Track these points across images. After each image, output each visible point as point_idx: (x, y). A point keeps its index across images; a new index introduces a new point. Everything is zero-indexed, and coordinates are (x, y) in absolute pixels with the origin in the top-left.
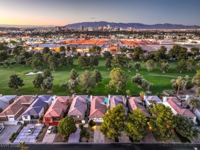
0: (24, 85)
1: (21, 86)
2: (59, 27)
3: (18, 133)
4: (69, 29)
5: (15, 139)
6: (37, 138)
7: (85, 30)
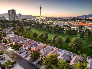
0: (38, 37)
1: (37, 37)
2: (73, 17)
3: (23, 52)
4: (78, 18)
5: (20, 54)
6: (25, 56)
7: (87, 18)
